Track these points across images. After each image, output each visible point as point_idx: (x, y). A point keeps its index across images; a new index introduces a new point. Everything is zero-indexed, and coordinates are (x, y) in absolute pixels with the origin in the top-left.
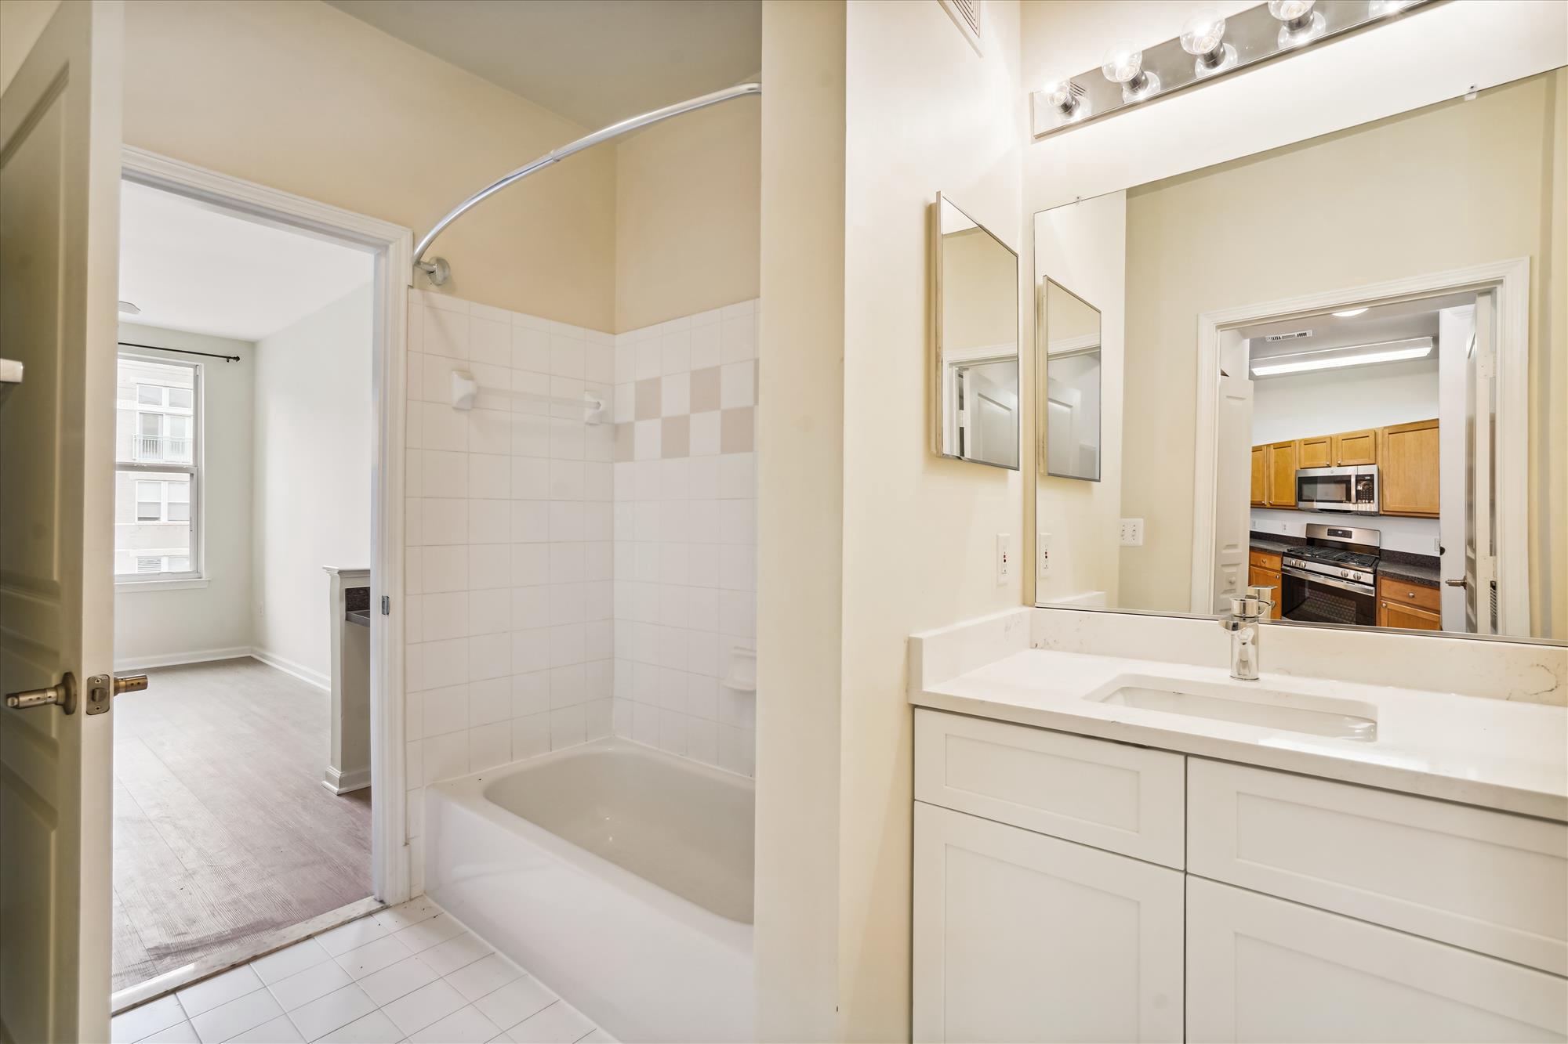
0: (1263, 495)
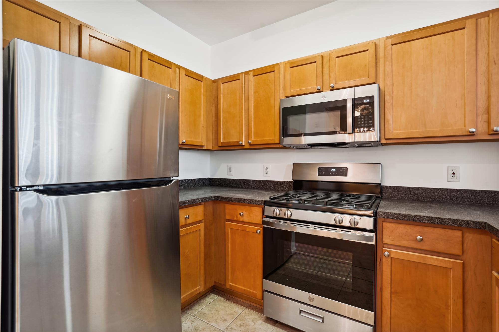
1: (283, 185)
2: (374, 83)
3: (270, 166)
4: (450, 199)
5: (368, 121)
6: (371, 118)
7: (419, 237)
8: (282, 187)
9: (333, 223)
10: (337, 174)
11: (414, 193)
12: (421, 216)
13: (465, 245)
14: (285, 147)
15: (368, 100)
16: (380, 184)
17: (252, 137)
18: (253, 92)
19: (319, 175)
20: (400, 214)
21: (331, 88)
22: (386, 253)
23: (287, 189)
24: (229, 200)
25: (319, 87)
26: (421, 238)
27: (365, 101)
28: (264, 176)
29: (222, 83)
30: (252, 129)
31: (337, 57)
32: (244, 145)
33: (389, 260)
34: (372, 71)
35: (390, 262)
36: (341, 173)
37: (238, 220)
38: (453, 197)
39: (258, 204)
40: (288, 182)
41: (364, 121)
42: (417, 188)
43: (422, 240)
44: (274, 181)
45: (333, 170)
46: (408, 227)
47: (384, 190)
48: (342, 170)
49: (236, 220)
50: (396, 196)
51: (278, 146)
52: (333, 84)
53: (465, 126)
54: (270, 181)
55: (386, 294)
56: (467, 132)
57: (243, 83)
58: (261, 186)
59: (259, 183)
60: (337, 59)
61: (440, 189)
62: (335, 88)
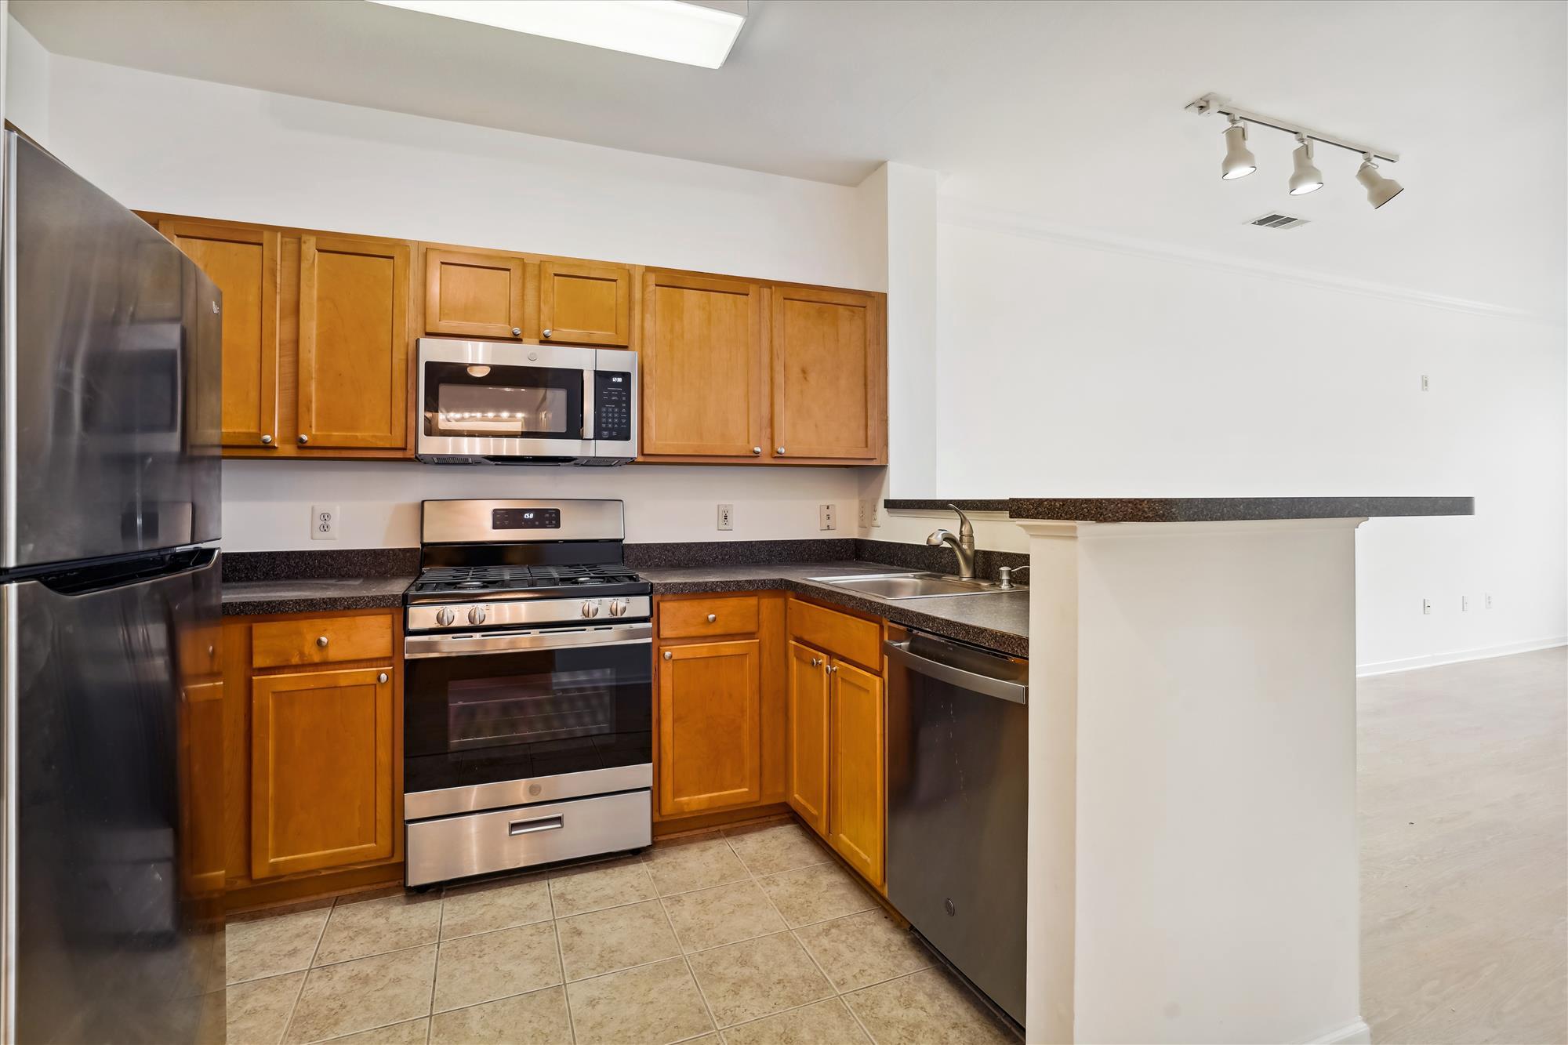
0: (262, 411)
1: (383, 559)
2: (624, 348)
3: (338, 510)
4: (723, 559)
5: (620, 418)
6: (624, 413)
7: (711, 616)
8: (381, 564)
9: (578, 617)
10: (537, 523)
11: (673, 553)
12: (713, 582)
13: (760, 617)
14: (419, 460)
15: (620, 380)
16: (621, 540)
17: (311, 427)
18: (315, 297)
19: (495, 527)
20: (685, 583)
21: (543, 338)
22: (668, 654)
23: (397, 569)
24: (273, 607)
25: (517, 330)
26: (714, 616)
27: (615, 379)
28: (312, 539)
29: (178, 236)
30: (311, 402)
31: (556, 275)
32: (276, 445)
33: (670, 664)
34: (623, 323)
35: (671, 669)
36: (547, 522)
37: (306, 662)
38: (726, 555)
39: (384, 607)
40: (400, 549)
41: (613, 418)
42: (678, 544)
43: (715, 619)
44: (354, 551)
45: (529, 516)
46: (695, 603)
47: (626, 551)
48: (547, 515)
49: (300, 663)
50: (646, 562)
51: (399, 455)
52: (548, 331)
53: (749, 442)
54: (340, 552)
55: (667, 726)
56: (750, 451)
57: (276, 261)
58: (305, 569)
59: (297, 560)
60: (556, 278)
61: (709, 543)
62: (553, 338)
